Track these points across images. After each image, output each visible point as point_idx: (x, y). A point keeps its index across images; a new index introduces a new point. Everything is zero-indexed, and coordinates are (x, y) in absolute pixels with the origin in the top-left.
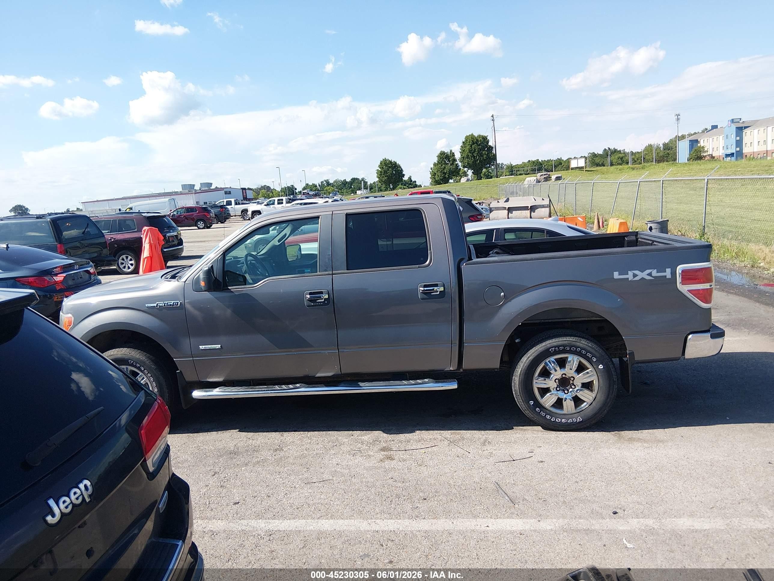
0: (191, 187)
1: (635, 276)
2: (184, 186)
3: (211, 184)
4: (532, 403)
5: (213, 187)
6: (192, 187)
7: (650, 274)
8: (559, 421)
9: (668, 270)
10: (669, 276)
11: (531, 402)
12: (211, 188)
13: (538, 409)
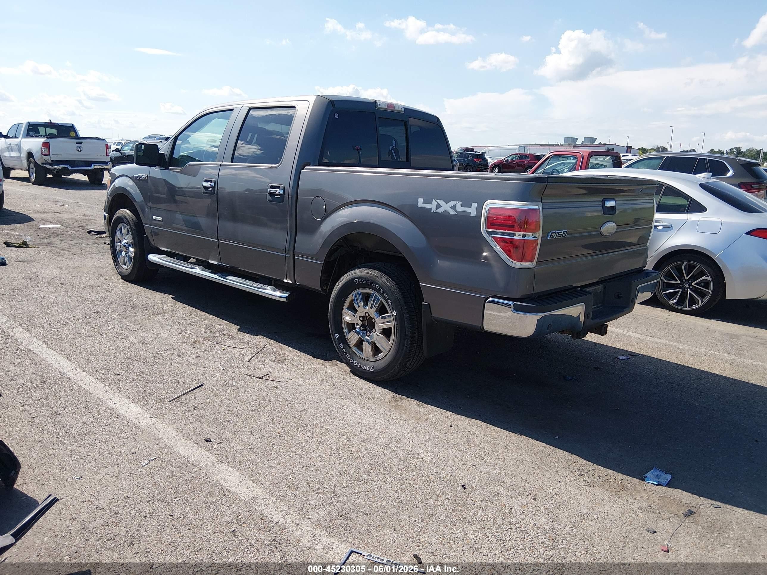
0: (573, 140)
1: (438, 206)
2: (567, 139)
3: (596, 139)
4: (338, 337)
5: (597, 142)
6: (575, 140)
7: (453, 207)
8: (356, 364)
9: (474, 205)
10: (473, 214)
11: (336, 334)
12: (594, 143)
13: (341, 344)
